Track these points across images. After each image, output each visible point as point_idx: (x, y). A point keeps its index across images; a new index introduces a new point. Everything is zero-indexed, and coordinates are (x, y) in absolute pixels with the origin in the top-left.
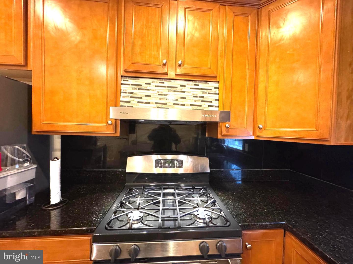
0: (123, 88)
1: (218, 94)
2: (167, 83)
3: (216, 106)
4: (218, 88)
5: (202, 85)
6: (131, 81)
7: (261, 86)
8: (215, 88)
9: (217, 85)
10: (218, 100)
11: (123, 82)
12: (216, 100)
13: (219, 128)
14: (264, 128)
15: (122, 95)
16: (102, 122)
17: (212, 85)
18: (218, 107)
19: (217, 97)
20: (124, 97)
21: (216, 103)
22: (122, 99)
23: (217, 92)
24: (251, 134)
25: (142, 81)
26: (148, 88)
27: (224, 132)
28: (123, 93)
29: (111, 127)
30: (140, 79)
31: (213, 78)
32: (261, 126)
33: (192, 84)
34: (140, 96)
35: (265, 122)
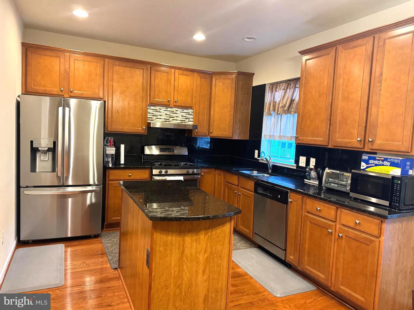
0: (149, 111)
1: (193, 115)
2: (169, 109)
3: (192, 121)
4: (193, 112)
5: (185, 111)
6: (152, 108)
7: (212, 113)
8: (192, 112)
9: (192, 111)
10: (193, 118)
11: (148, 108)
12: (192, 118)
13: (193, 132)
14: (213, 132)
15: (148, 114)
16: (139, 128)
17: (190, 111)
18: (193, 121)
19: (192, 117)
20: (149, 115)
21: (192, 120)
22: (148, 116)
23: (193, 114)
24: (208, 135)
25: (157, 108)
26: (160, 111)
27: (195, 134)
28: (148, 113)
29: (144, 130)
30: (157, 106)
31: (191, 108)
32: (211, 131)
33: (181, 110)
34: (157, 115)
35: (213, 129)
